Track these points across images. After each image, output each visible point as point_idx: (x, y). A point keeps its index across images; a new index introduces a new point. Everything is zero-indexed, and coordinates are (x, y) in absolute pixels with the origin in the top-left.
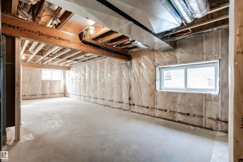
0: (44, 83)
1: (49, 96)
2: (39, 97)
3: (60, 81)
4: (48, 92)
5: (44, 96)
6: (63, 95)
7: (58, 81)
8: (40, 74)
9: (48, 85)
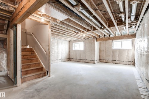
0: (114, 51)
1: (118, 62)
2: (110, 61)
3: (128, 50)
4: (117, 59)
5: (114, 62)
6: (132, 63)
7: (126, 50)
8: (111, 45)
9: (117, 54)
